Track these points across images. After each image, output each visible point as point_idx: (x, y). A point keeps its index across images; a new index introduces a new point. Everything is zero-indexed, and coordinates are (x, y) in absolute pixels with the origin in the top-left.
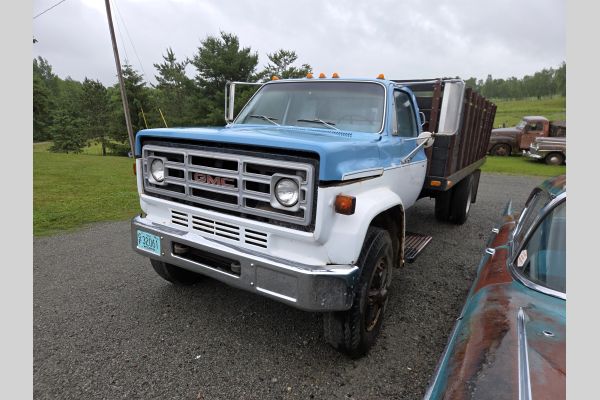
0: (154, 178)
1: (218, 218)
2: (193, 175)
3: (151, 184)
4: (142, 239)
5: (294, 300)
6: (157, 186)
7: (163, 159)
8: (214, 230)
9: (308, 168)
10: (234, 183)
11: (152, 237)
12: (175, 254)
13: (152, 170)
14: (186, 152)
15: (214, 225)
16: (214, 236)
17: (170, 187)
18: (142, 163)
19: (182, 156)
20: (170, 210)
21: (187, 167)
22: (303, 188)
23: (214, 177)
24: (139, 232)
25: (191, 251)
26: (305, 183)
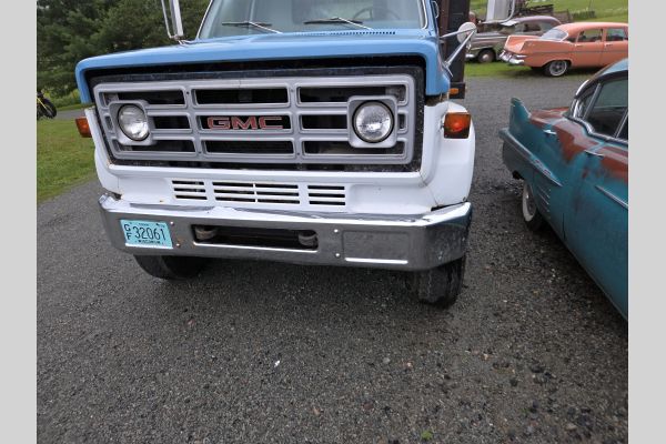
0: (128, 135)
1: (255, 178)
2: (204, 122)
3: (122, 147)
4: (134, 232)
5: (405, 262)
6: (135, 148)
7: (140, 102)
8: (256, 196)
9: (406, 80)
10: (285, 122)
11: (152, 225)
12: (198, 241)
13: (120, 125)
14: (186, 86)
15: (254, 189)
16: (256, 205)
17: (161, 145)
18: (97, 114)
19: (180, 93)
20: (170, 180)
21: (192, 111)
22: (401, 111)
23: (244, 119)
24: (123, 222)
25: (223, 232)
26: (404, 102)
